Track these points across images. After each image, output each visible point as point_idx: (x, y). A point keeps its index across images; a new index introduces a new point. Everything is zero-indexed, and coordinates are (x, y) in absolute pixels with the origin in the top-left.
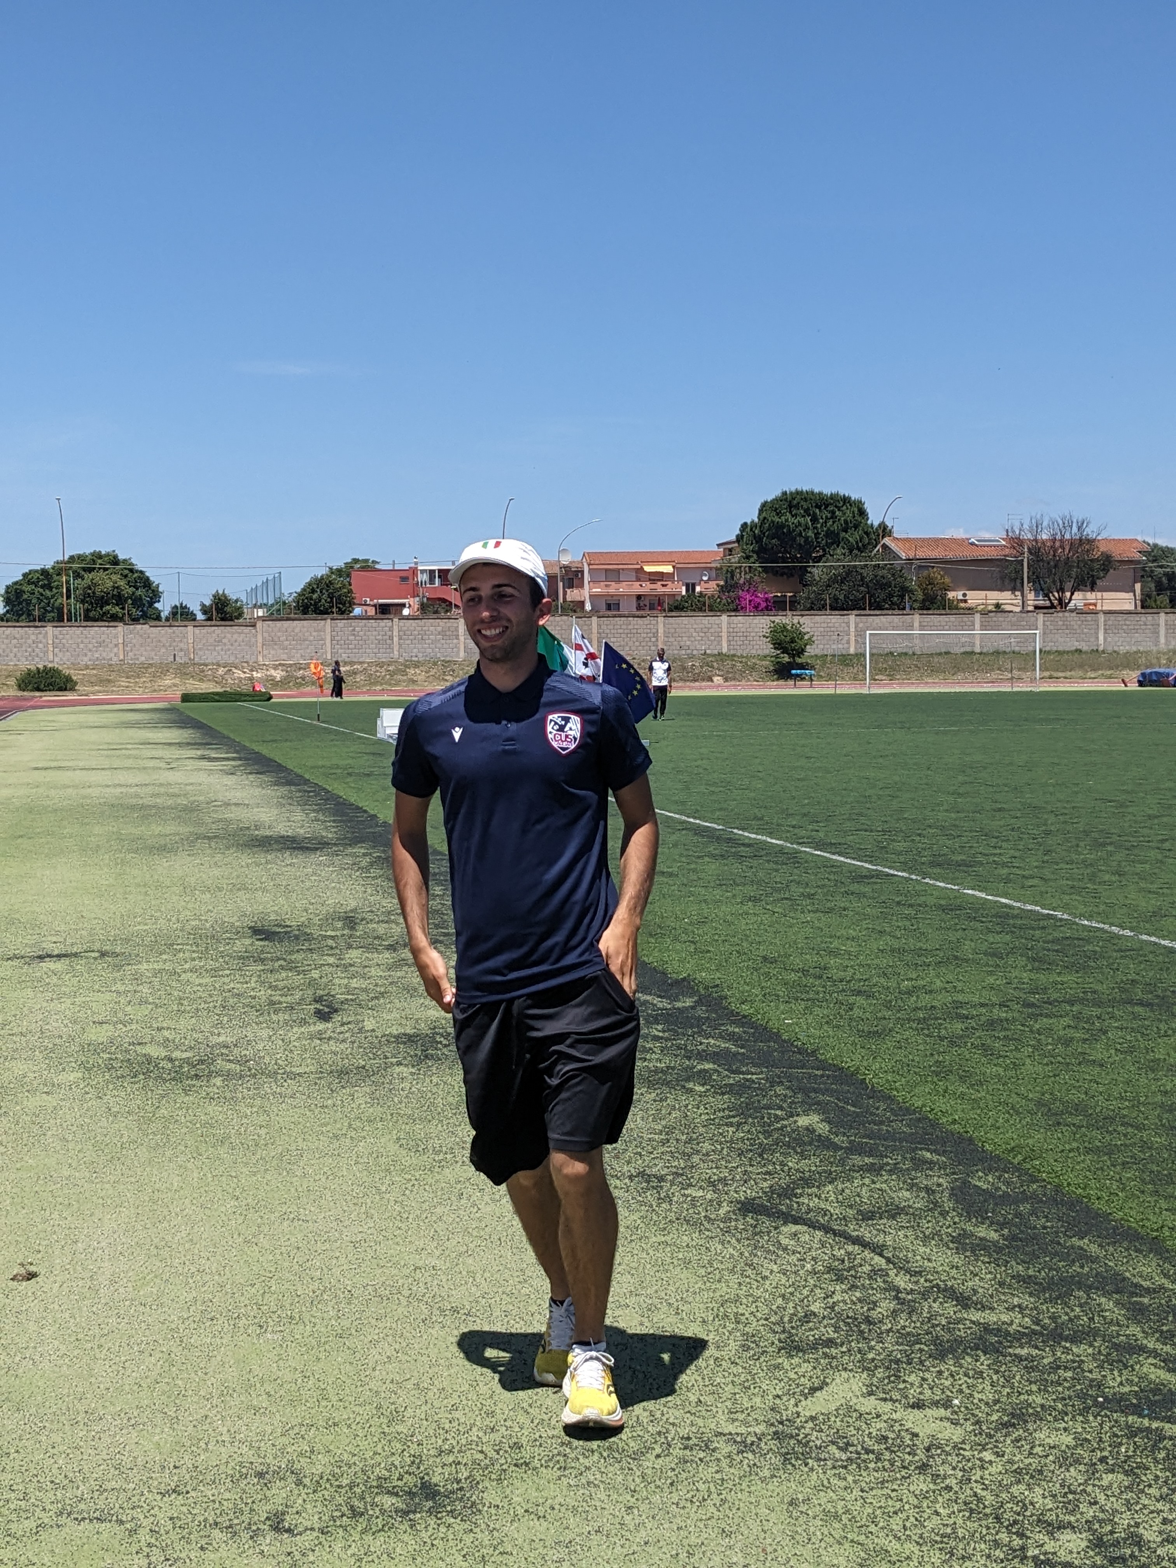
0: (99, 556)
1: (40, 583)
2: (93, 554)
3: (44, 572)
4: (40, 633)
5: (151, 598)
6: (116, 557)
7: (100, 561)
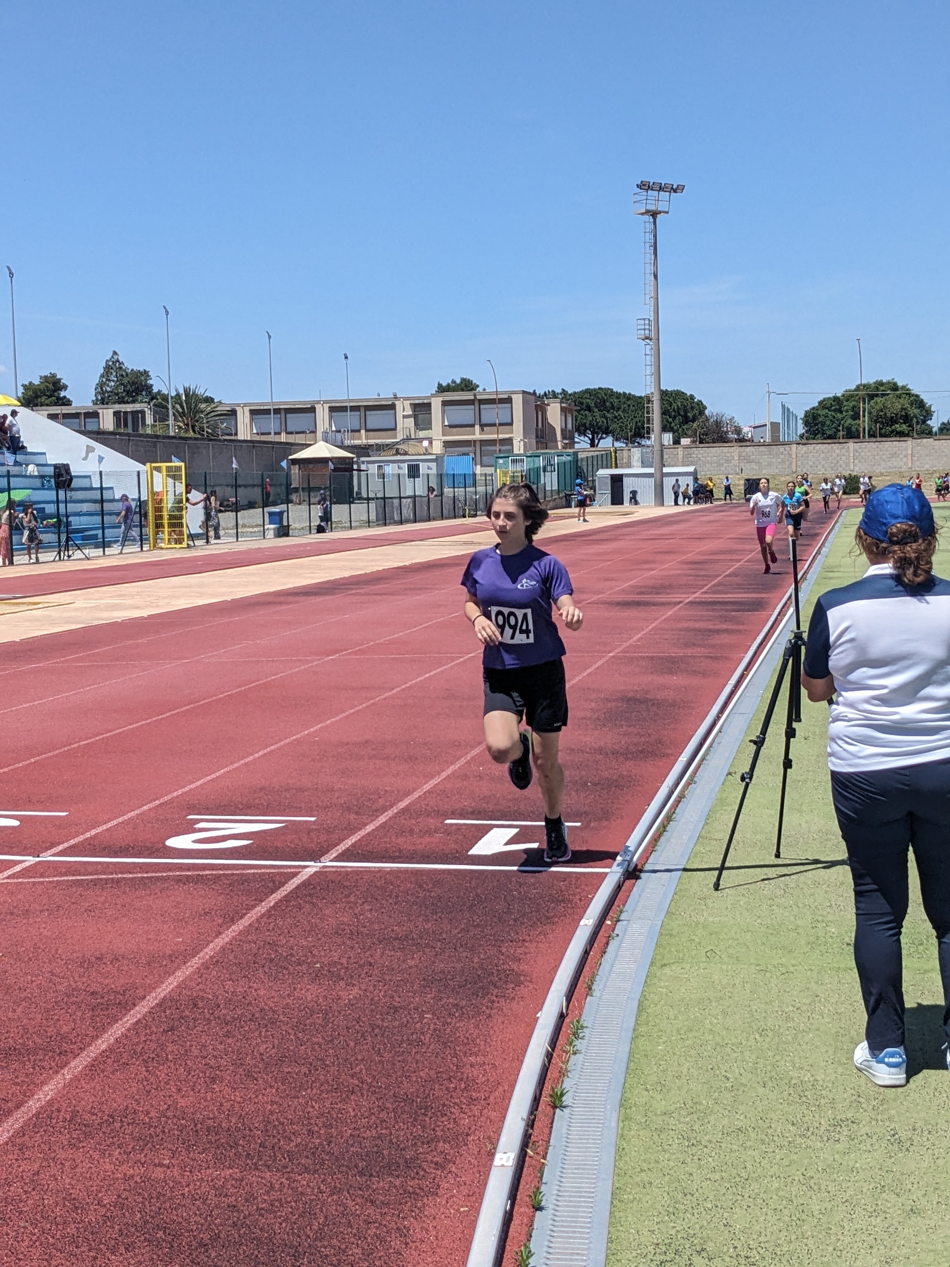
0: (881, 384)
1: (833, 408)
2: (875, 383)
3: (836, 399)
4: (843, 448)
5: (925, 417)
6: (895, 384)
7: (882, 388)
